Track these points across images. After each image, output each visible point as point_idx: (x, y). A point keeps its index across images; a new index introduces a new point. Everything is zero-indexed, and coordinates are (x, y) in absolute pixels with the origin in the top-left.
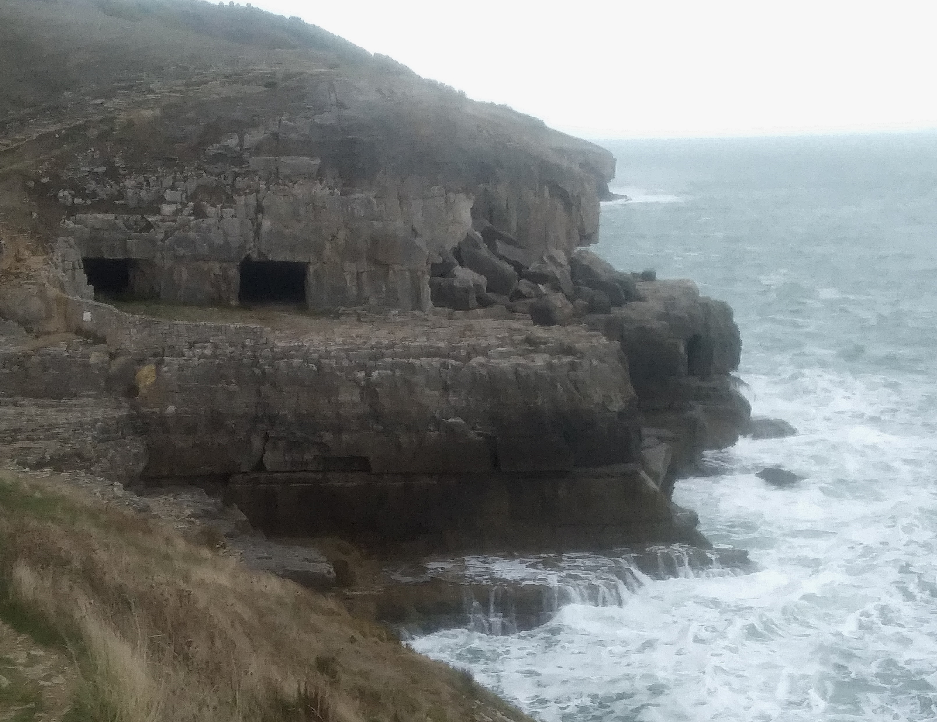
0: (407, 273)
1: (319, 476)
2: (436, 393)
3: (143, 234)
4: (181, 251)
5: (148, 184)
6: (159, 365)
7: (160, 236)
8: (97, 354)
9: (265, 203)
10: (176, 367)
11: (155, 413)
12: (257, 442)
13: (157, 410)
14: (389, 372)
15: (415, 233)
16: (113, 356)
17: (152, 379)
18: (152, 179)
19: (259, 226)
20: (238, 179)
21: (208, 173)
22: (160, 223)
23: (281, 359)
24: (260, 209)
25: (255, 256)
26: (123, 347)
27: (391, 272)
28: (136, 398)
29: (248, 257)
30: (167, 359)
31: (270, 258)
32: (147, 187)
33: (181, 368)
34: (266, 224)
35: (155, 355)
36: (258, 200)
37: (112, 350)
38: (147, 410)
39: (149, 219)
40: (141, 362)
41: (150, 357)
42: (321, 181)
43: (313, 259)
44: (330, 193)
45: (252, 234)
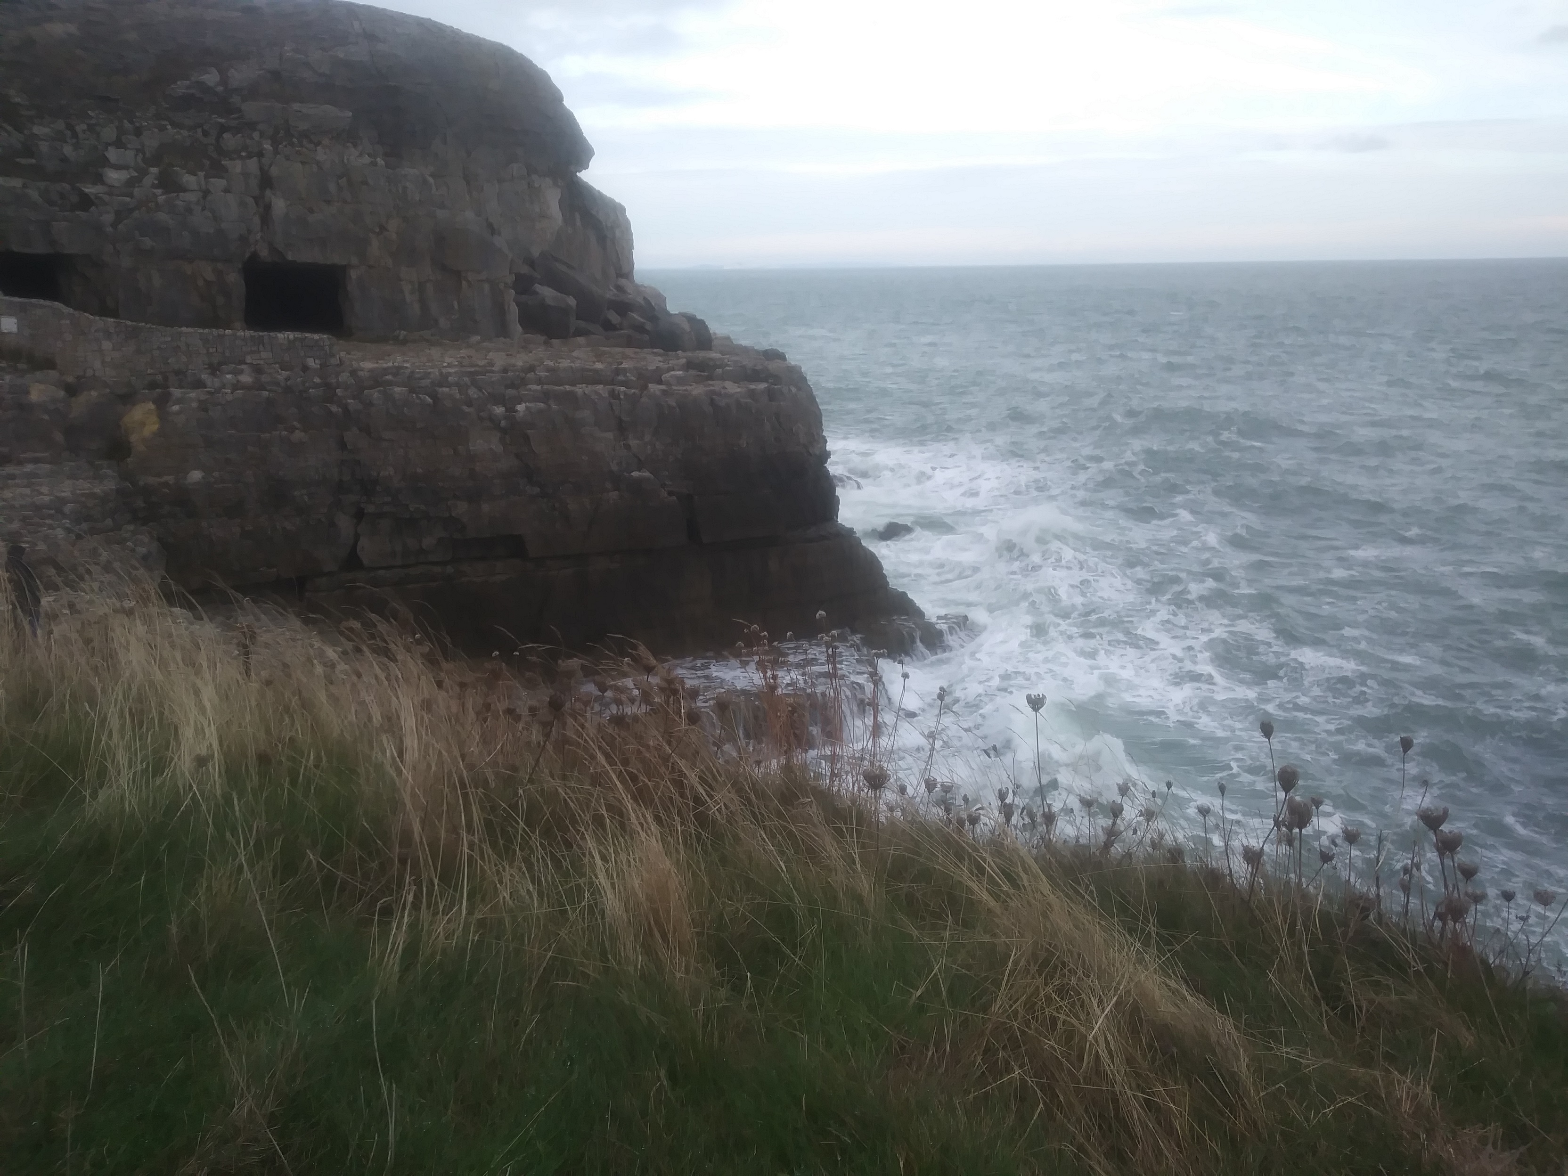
0: (486, 287)
1: (450, 569)
2: (610, 435)
3: (77, 213)
4: (148, 242)
5: (75, 135)
6: (162, 402)
7: (108, 218)
8: (42, 387)
9: (274, 171)
10: (195, 405)
11: (166, 484)
12: (345, 523)
13: (170, 479)
14: (541, 405)
15: (492, 230)
16: (72, 391)
17: (152, 426)
18: (81, 127)
19: (268, 207)
20: (225, 135)
21: (174, 125)
22: (106, 198)
23: (371, 388)
24: (266, 181)
25: (264, 253)
26: (89, 373)
27: (464, 284)
28: (129, 459)
29: (254, 255)
30: (176, 392)
31: (290, 257)
32: (74, 141)
33: (204, 407)
34: (279, 205)
35: (152, 386)
36: (261, 169)
37: (70, 379)
38: (152, 480)
39: (86, 190)
40: (128, 398)
41: (144, 389)
42: (355, 146)
43: (354, 261)
44: (372, 162)
45: (257, 220)
